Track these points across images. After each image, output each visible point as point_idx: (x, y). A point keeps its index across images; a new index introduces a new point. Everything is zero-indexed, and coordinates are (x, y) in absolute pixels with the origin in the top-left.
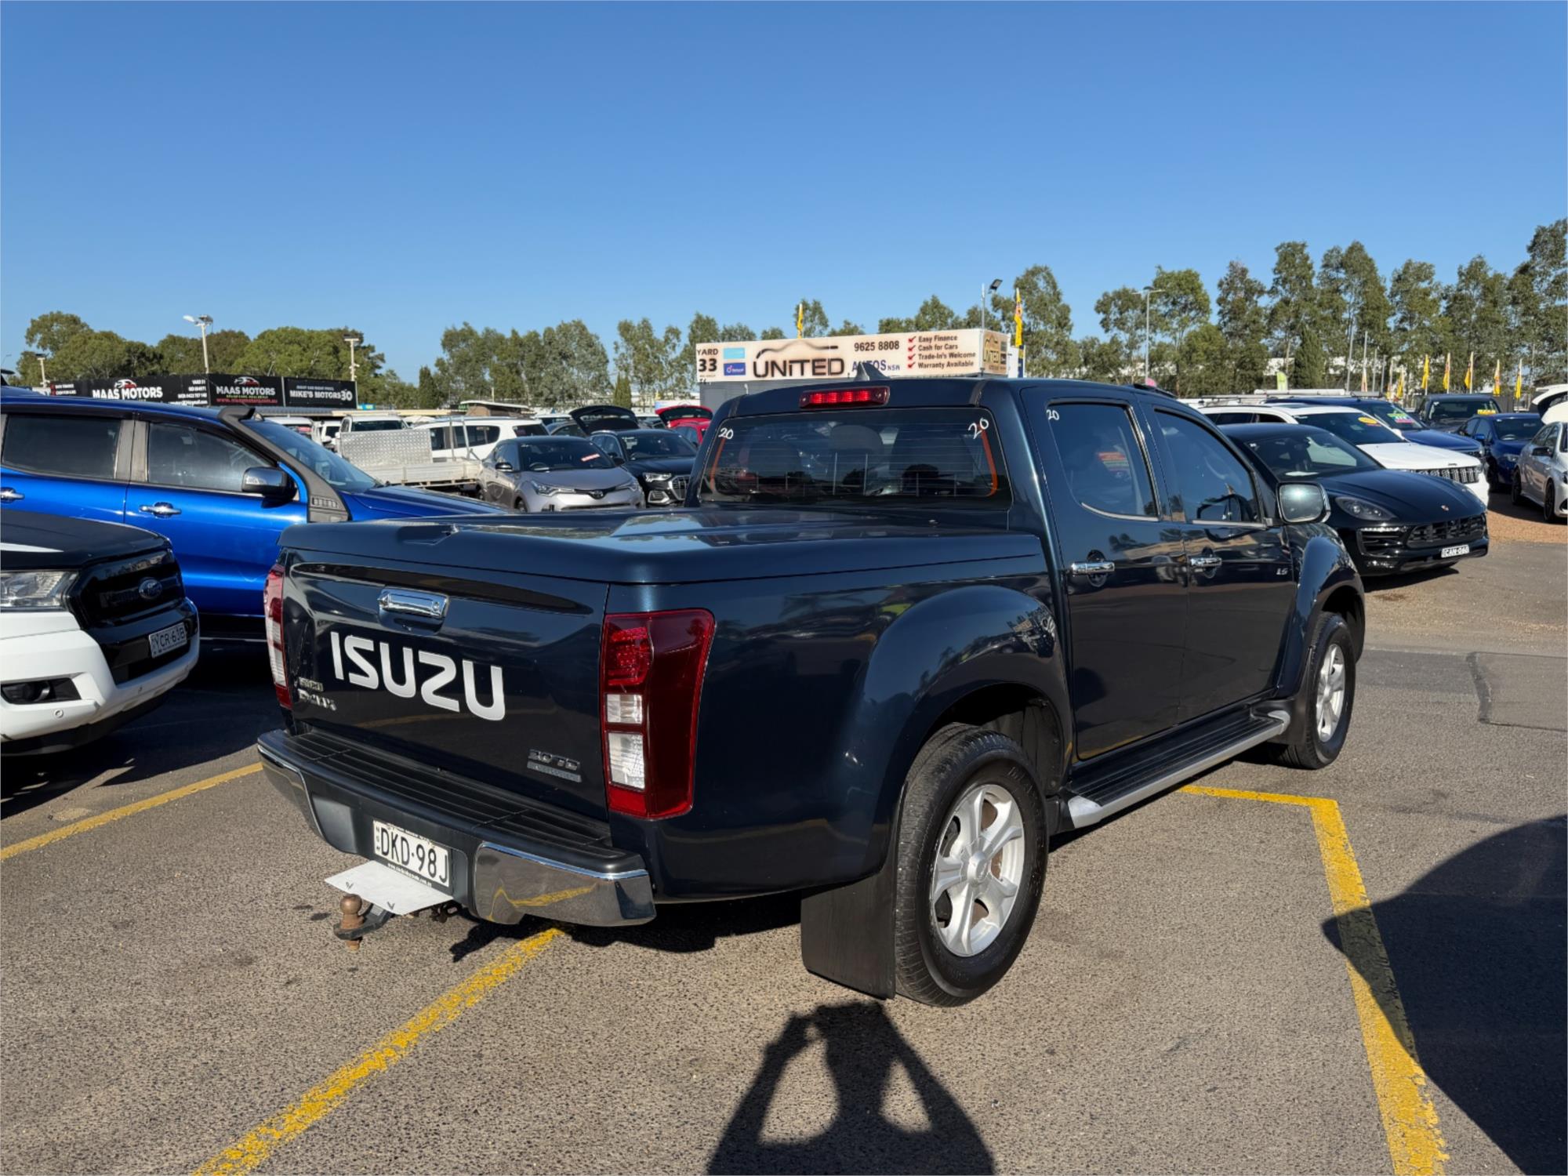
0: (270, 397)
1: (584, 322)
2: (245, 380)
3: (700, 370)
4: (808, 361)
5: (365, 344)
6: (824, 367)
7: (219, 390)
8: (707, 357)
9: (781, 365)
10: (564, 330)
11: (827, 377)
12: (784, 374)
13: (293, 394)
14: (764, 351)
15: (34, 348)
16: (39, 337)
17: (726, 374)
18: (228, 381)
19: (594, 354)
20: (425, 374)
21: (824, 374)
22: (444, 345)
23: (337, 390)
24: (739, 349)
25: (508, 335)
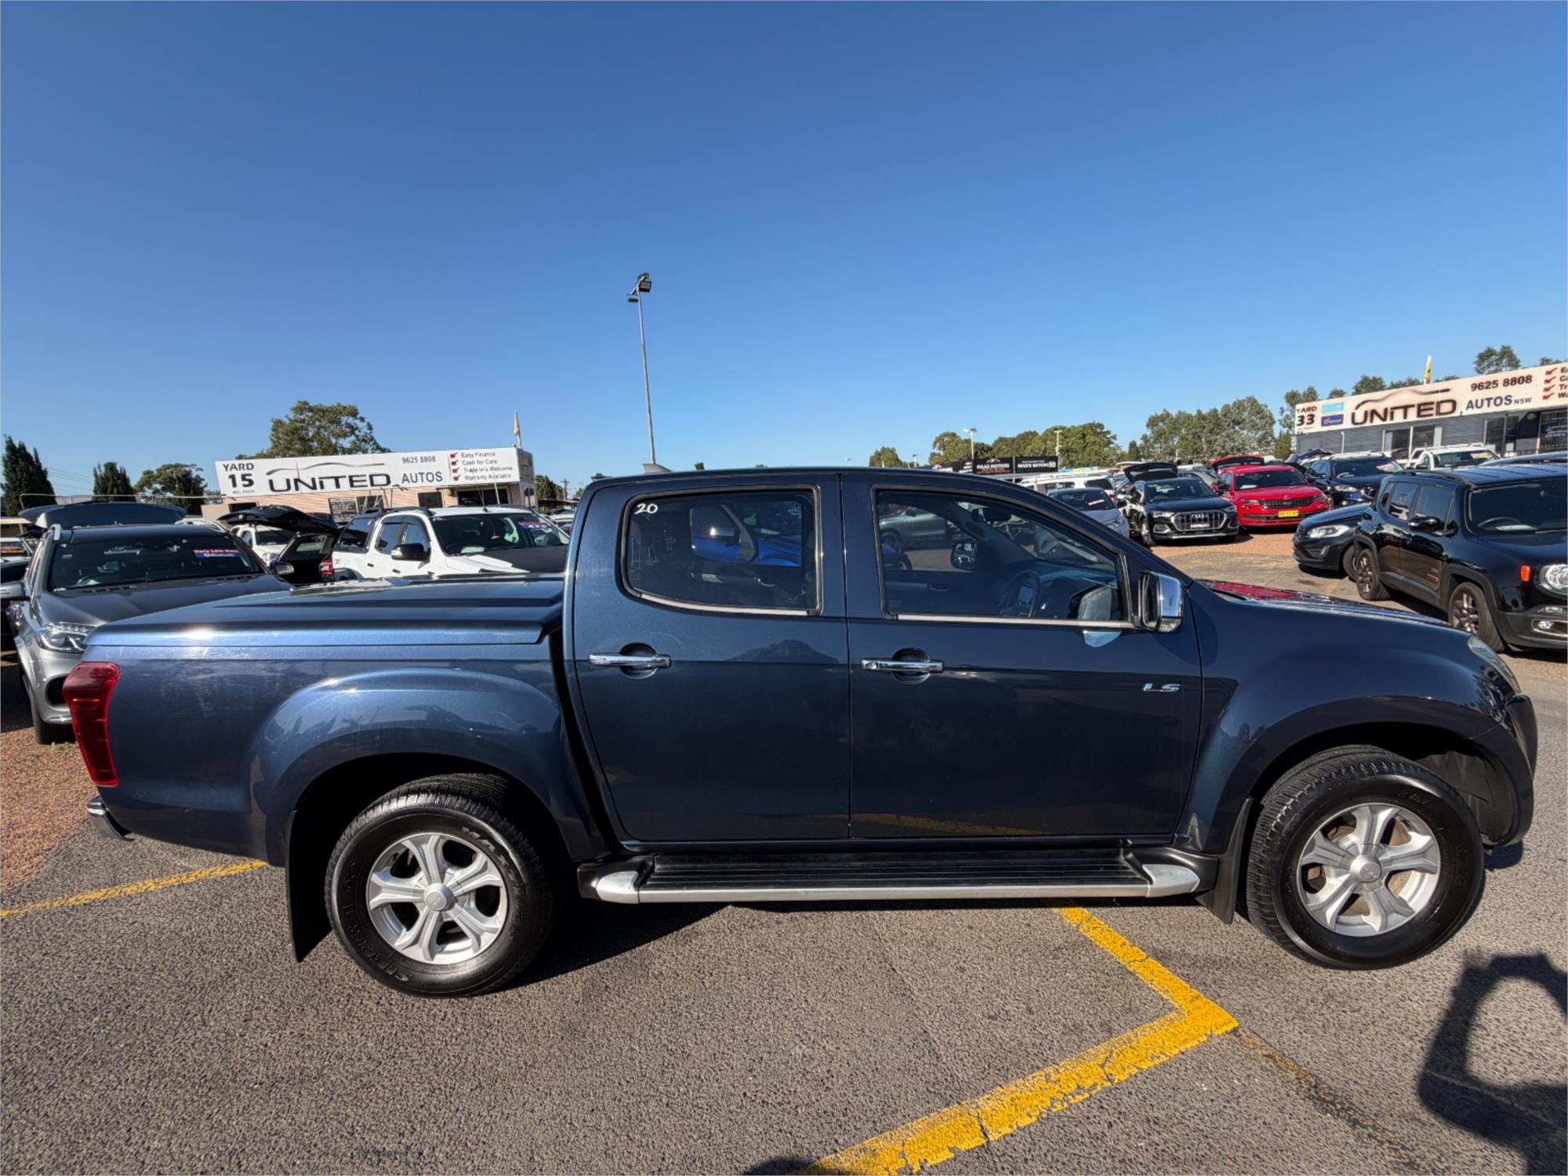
0: (1006, 469)
1: (1256, 397)
2: (993, 460)
3: (1298, 425)
4: (1413, 406)
5: (1105, 430)
6: (1431, 409)
7: (978, 467)
8: (1305, 414)
9: (1381, 412)
10: (1239, 405)
11: (1435, 417)
12: (1384, 419)
13: (1020, 466)
14: (1363, 403)
15: (936, 451)
16: (938, 445)
17: (1323, 424)
18: (984, 462)
19: (1262, 418)
20: (1133, 445)
21: (1431, 415)
22: (1148, 426)
23: (1047, 462)
24: (1339, 404)
25: (1194, 413)
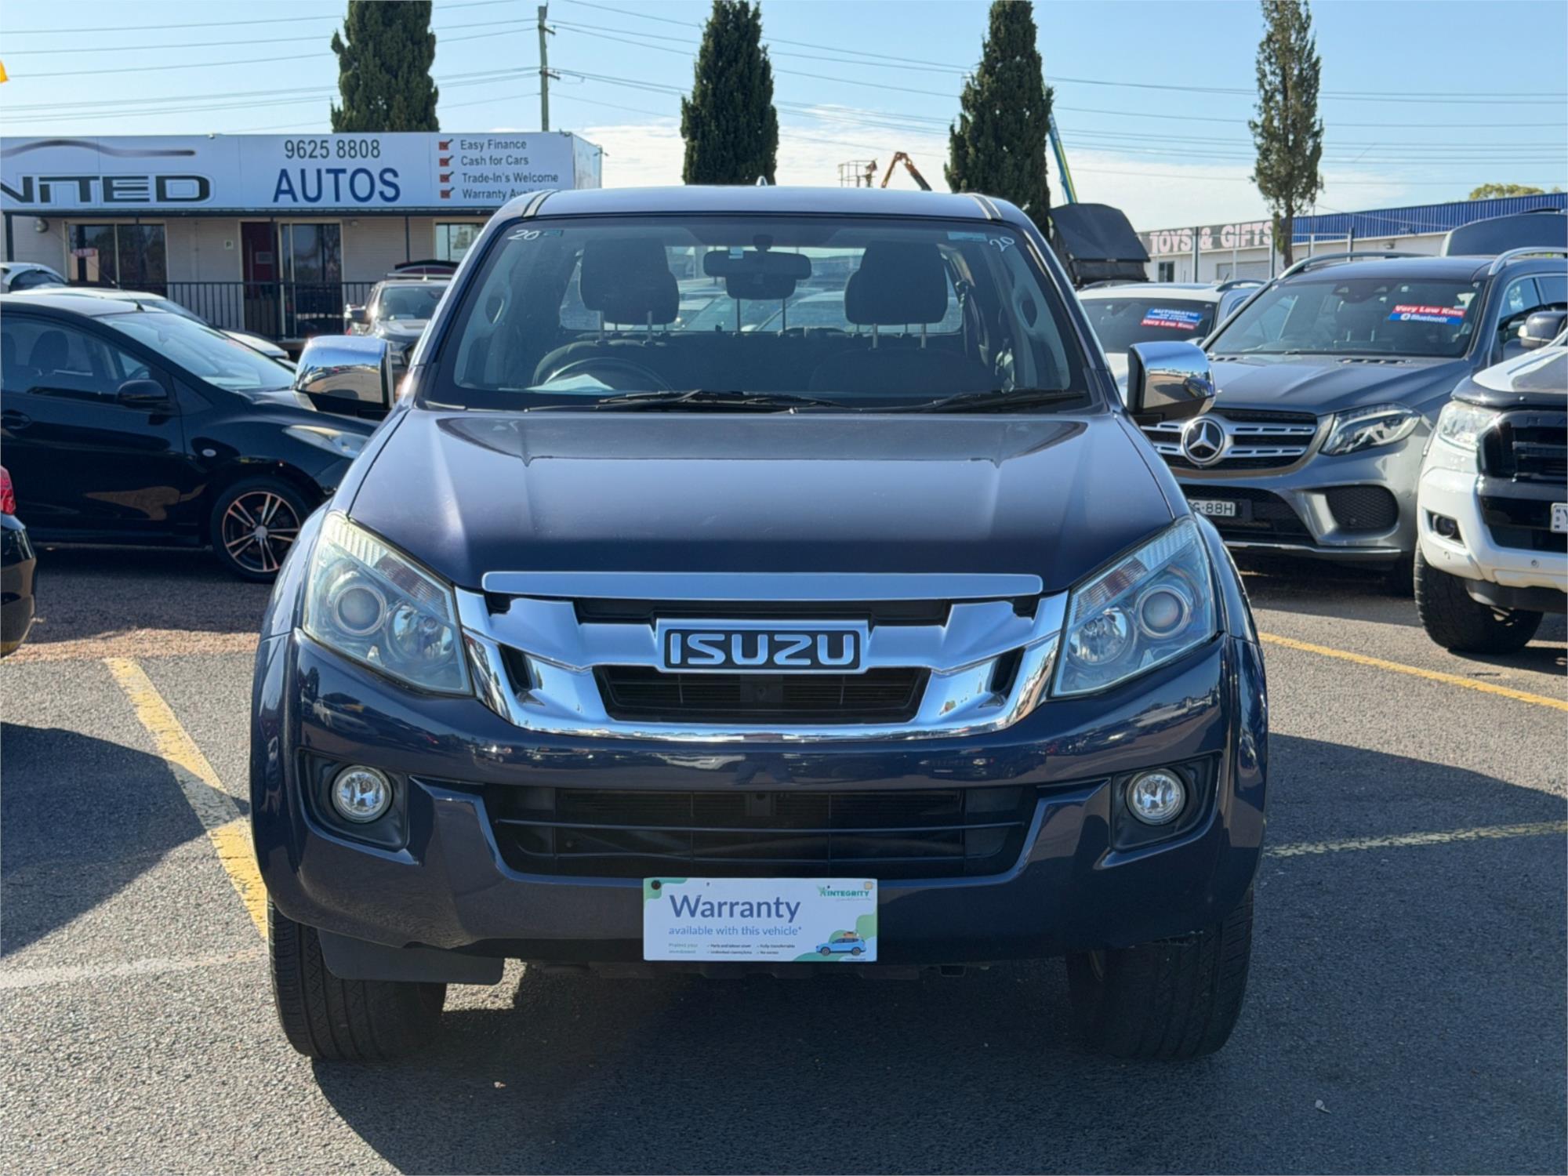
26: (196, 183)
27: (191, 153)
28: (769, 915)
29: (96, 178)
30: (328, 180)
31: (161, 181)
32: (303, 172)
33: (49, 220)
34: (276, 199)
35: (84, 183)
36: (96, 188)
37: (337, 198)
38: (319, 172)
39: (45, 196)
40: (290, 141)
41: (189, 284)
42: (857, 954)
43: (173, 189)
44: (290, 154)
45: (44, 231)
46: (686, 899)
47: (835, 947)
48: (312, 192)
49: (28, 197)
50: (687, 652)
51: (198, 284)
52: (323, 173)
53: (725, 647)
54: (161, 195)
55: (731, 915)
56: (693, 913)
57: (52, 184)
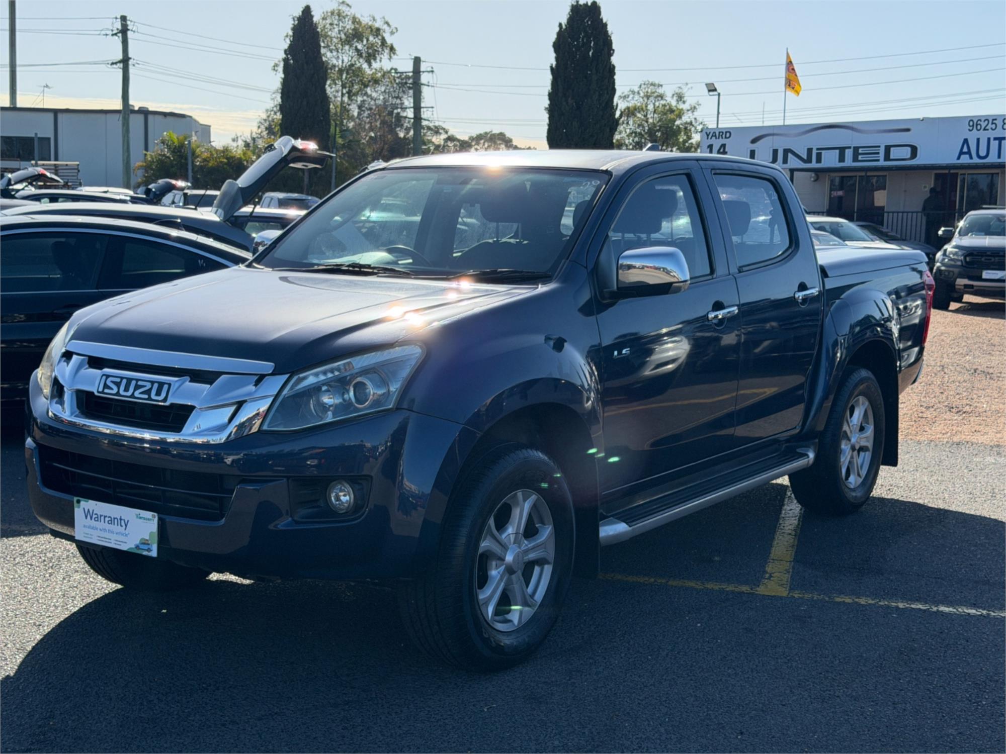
26: (909, 149)
27: (908, 130)
28: (118, 525)
29: (850, 148)
30: (994, 144)
31: (888, 149)
32: (978, 140)
33: (819, 174)
34: (959, 158)
35: (842, 150)
36: (849, 154)
37: (999, 157)
38: (989, 139)
39: (819, 160)
40: (972, 120)
41: (898, 212)
42: (149, 552)
43: (894, 153)
44: (971, 128)
45: (815, 181)
46: (89, 511)
47: (142, 547)
48: (983, 153)
49: (809, 160)
50: (106, 386)
51: (903, 212)
52: (992, 140)
53: (118, 385)
54: (887, 157)
55: (104, 522)
56: (91, 518)
57: (823, 152)
